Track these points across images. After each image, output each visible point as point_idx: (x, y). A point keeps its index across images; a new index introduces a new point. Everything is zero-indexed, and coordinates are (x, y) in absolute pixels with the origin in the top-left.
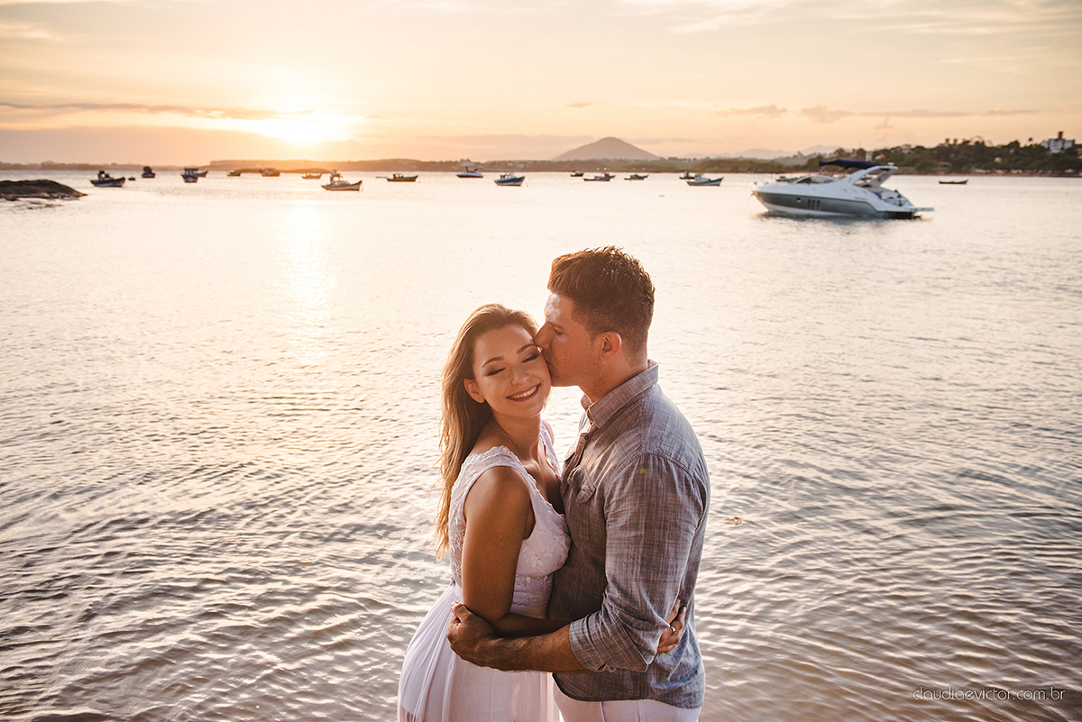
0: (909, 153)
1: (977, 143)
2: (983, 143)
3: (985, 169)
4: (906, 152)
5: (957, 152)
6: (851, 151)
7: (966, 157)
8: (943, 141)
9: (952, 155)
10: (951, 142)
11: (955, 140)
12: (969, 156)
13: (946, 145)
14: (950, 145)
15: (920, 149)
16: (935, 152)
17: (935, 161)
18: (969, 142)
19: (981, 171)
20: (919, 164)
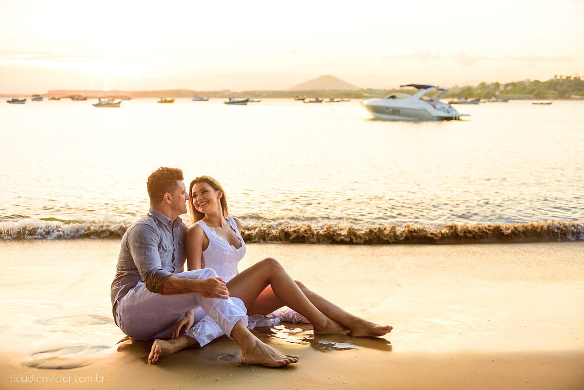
0: (529, 85)
1: (575, 78)
2: (579, 78)
3: (581, 95)
4: (527, 84)
5: (562, 84)
6: (490, 84)
7: (567, 88)
8: (553, 77)
9: (558, 86)
10: (558, 78)
11: (561, 76)
12: (570, 87)
13: (555, 80)
14: (557, 79)
15: (537, 82)
16: (547, 84)
17: (547, 91)
18: (570, 77)
19: (577, 97)
20: (535, 93)
